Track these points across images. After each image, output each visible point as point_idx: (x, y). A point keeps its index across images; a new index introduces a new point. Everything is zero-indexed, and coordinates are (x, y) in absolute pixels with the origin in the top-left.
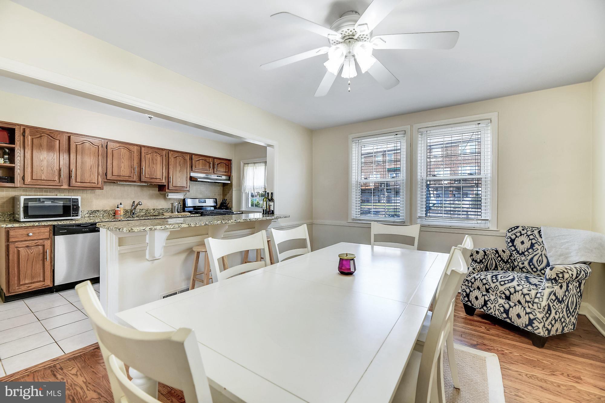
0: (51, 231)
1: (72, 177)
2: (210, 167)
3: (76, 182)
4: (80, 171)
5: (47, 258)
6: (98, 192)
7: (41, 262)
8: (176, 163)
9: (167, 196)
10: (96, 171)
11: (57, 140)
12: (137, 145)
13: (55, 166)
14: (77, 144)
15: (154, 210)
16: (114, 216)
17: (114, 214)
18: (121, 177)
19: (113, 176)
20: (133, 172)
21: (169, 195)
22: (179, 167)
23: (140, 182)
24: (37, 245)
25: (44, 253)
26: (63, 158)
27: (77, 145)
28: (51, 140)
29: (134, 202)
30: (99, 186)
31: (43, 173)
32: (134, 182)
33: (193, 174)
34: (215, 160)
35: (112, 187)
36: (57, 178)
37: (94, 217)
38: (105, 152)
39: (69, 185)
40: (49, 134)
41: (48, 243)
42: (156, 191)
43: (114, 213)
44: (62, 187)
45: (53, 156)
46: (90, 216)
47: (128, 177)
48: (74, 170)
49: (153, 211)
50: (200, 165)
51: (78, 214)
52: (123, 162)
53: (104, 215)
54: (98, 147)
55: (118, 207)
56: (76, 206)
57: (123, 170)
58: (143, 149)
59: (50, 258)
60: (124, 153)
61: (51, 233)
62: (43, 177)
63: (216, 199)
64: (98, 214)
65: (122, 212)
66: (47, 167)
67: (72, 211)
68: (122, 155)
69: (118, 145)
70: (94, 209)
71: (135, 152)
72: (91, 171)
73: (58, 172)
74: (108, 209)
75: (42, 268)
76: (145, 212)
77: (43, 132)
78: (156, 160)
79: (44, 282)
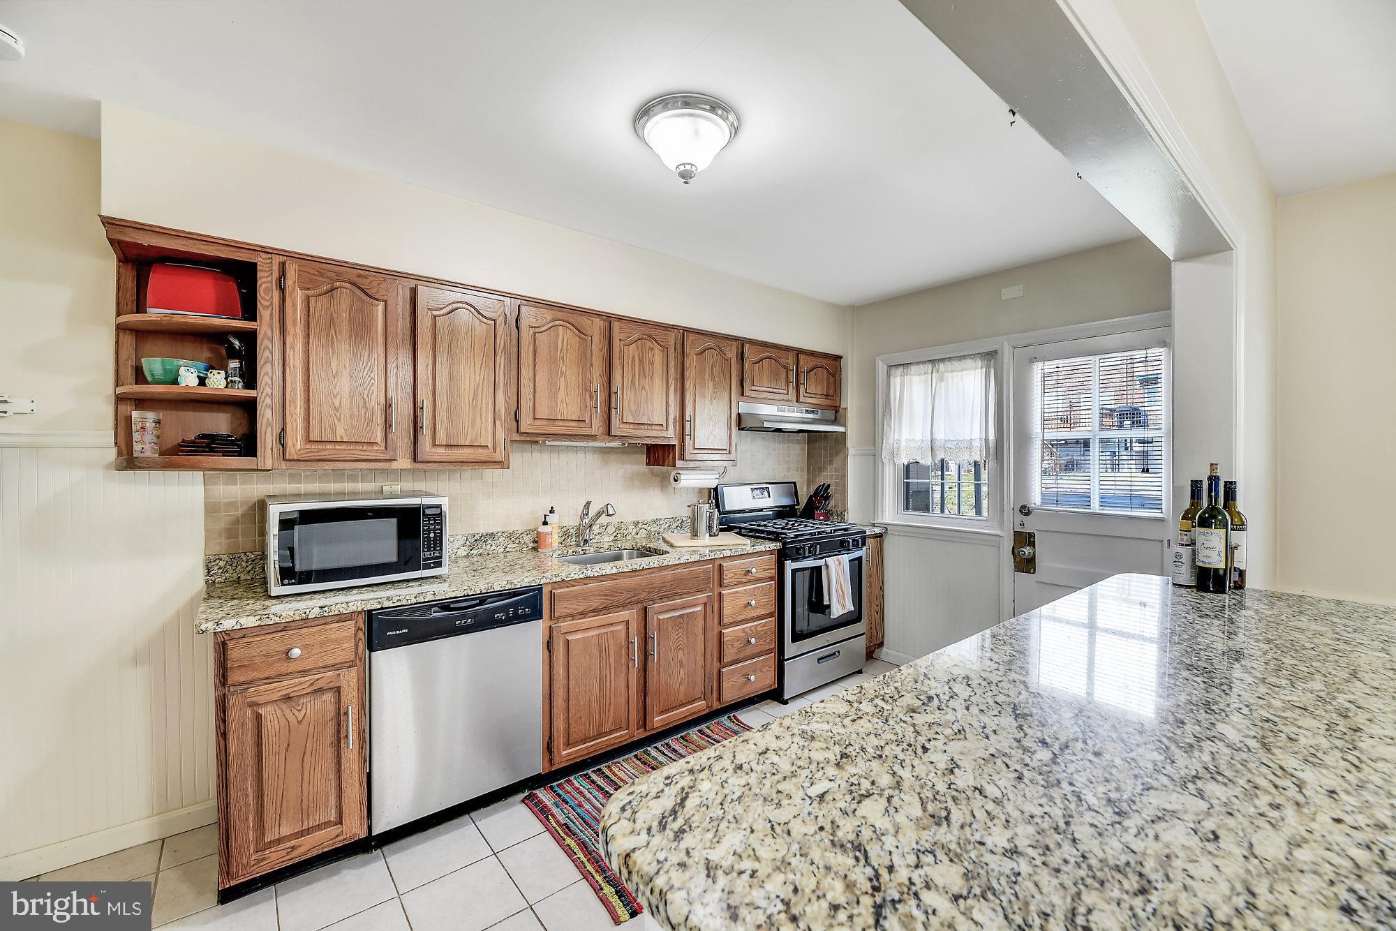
0: (361, 634)
1: (422, 427)
2: (788, 382)
3: (435, 445)
4: (446, 406)
5: (347, 736)
6: (491, 474)
7: (330, 753)
8: (701, 373)
9: (676, 481)
10: (491, 406)
11: (378, 300)
12: (599, 315)
13: (375, 392)
14: (434, 312)
15: (636, 524)
16: (535, 549)
17: (536, 545)
18: (558, 423)
19: (537, 422)
20: (588, 404)
21: (682, 477)
22: (711, 384)
23: (606, 437)
24: (316, 691)
25: (340, 715)
26: (395, 363)
27: (435, 317)
28: (362, 301)
29: (588, 503)
30: (498, 456)
31: (339, 420)
32: (592, 437)
33: (745, 408)
34: (802, 357)
35: (527, 456)
36: (379, 436)
37: (480, 555)
38: (514, 342)
39: (415, 459)
40: (357, 280)
41: (349, 680)
42: (639, 465)
43: (533, 542)
44: (394, 465)
45: (369, 355)
46: (472, 552)
47: (575, 424)
48: (427, 405)
49: (635, 530)
50: (765, 377)
51: (441, 557)
52: (562, 374)
53: (507, 550)
54: (495, 324)
55: (545, 523)
56: (434, 531)
57: (562, 402)
58: (616, 325)
59: (356, 736)
60: (565, 340)
61: (360, 639)
62: (341, 434)
63: (795, 483)
64: (491, 546)
65: (557, 537)
66: (352, 398)
67: (423, 551)
68: (559, 349)
69: (548, 314)
70: (483, 529)
71: (596, 339)
72: (474, 408)
73: (383, 413)
74: (518, 526)
75: (332, 776)
76: (615, 534)
77: (338, 274)
78: (652, 363)
79: (341, 823)
